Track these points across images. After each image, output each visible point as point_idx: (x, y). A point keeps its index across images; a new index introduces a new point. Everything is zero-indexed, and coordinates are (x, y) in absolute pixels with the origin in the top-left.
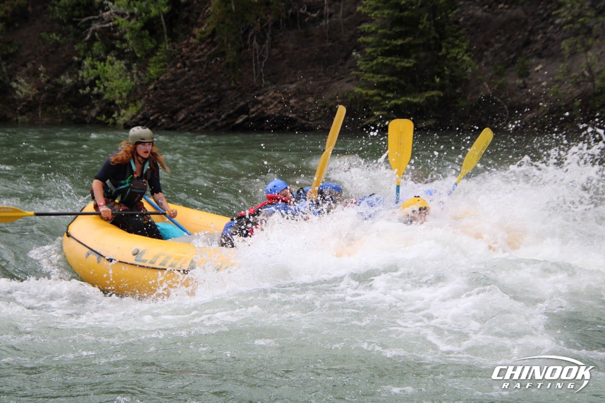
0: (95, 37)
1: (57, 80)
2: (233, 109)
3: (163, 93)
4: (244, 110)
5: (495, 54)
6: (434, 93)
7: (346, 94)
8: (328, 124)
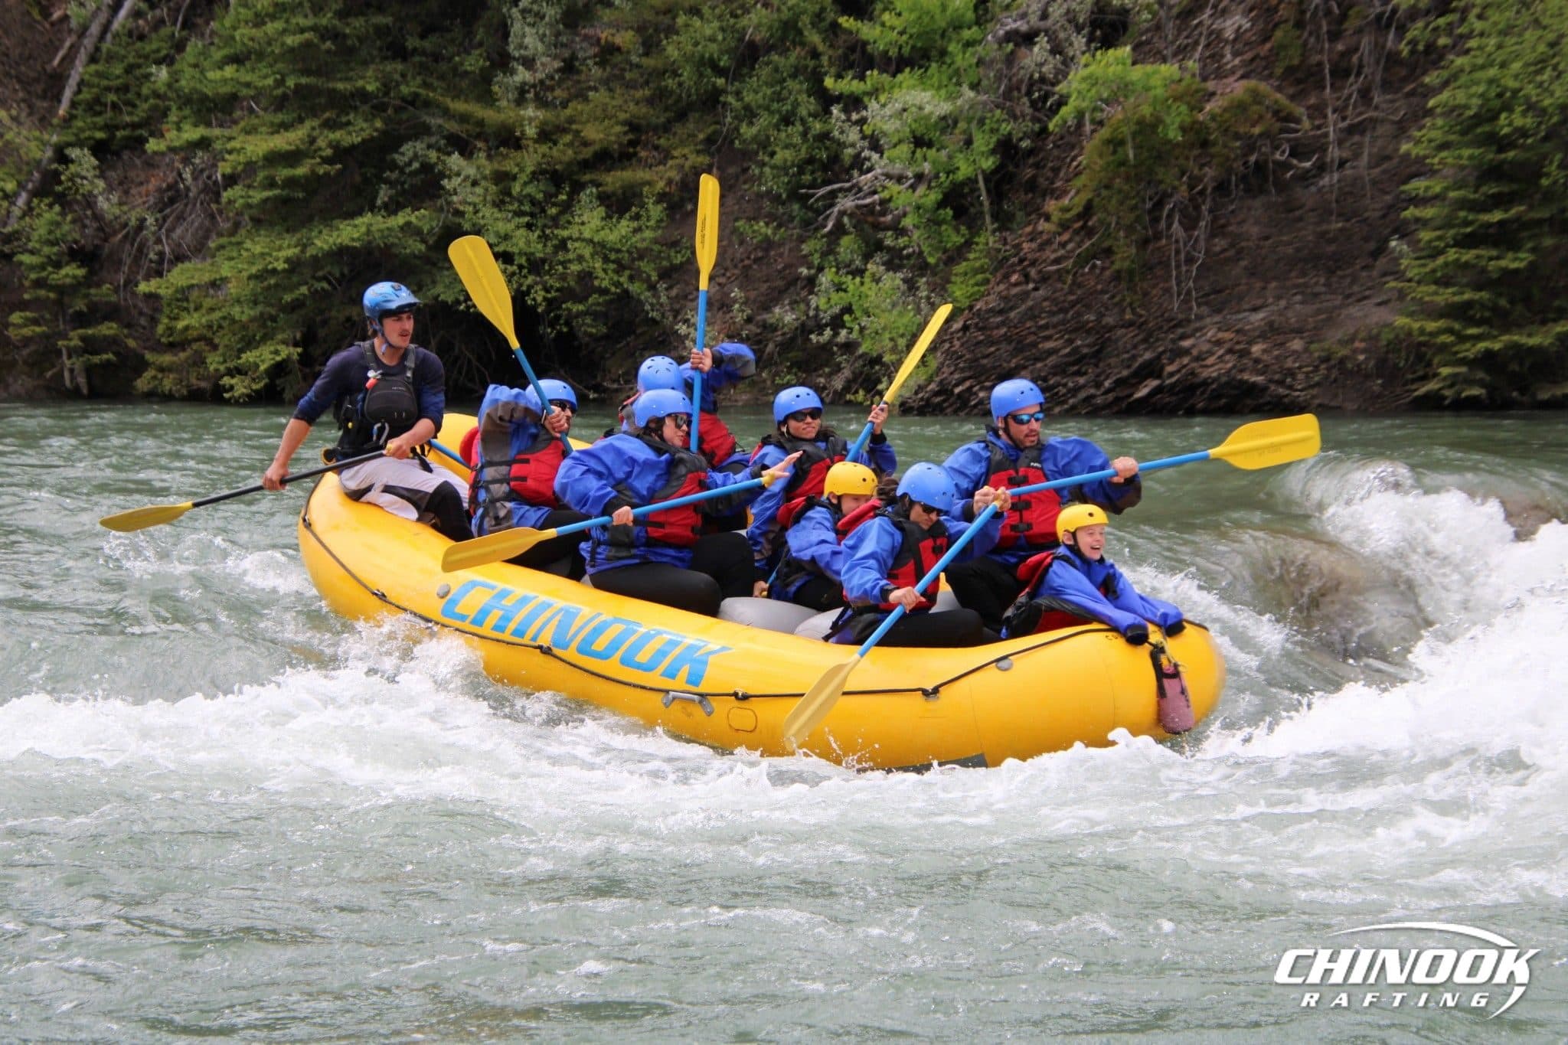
0: (843, 225)
1: (766, 316)
2: (1129, 367)
3: (982, 338)
4: (1151, 370)
7: (1375, 331)
8: (1336, 396)
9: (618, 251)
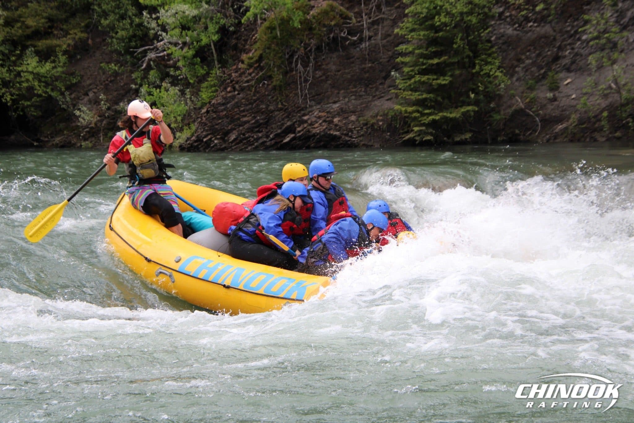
0: (151, 65)
1: (116, 107)
2: (281, 128)
3: (215, 116)
4: (291, 130)
5: (526, 69)
6: (470, 108)
7: (386, 112)
8: (370, 140)
9: (46, 77)
